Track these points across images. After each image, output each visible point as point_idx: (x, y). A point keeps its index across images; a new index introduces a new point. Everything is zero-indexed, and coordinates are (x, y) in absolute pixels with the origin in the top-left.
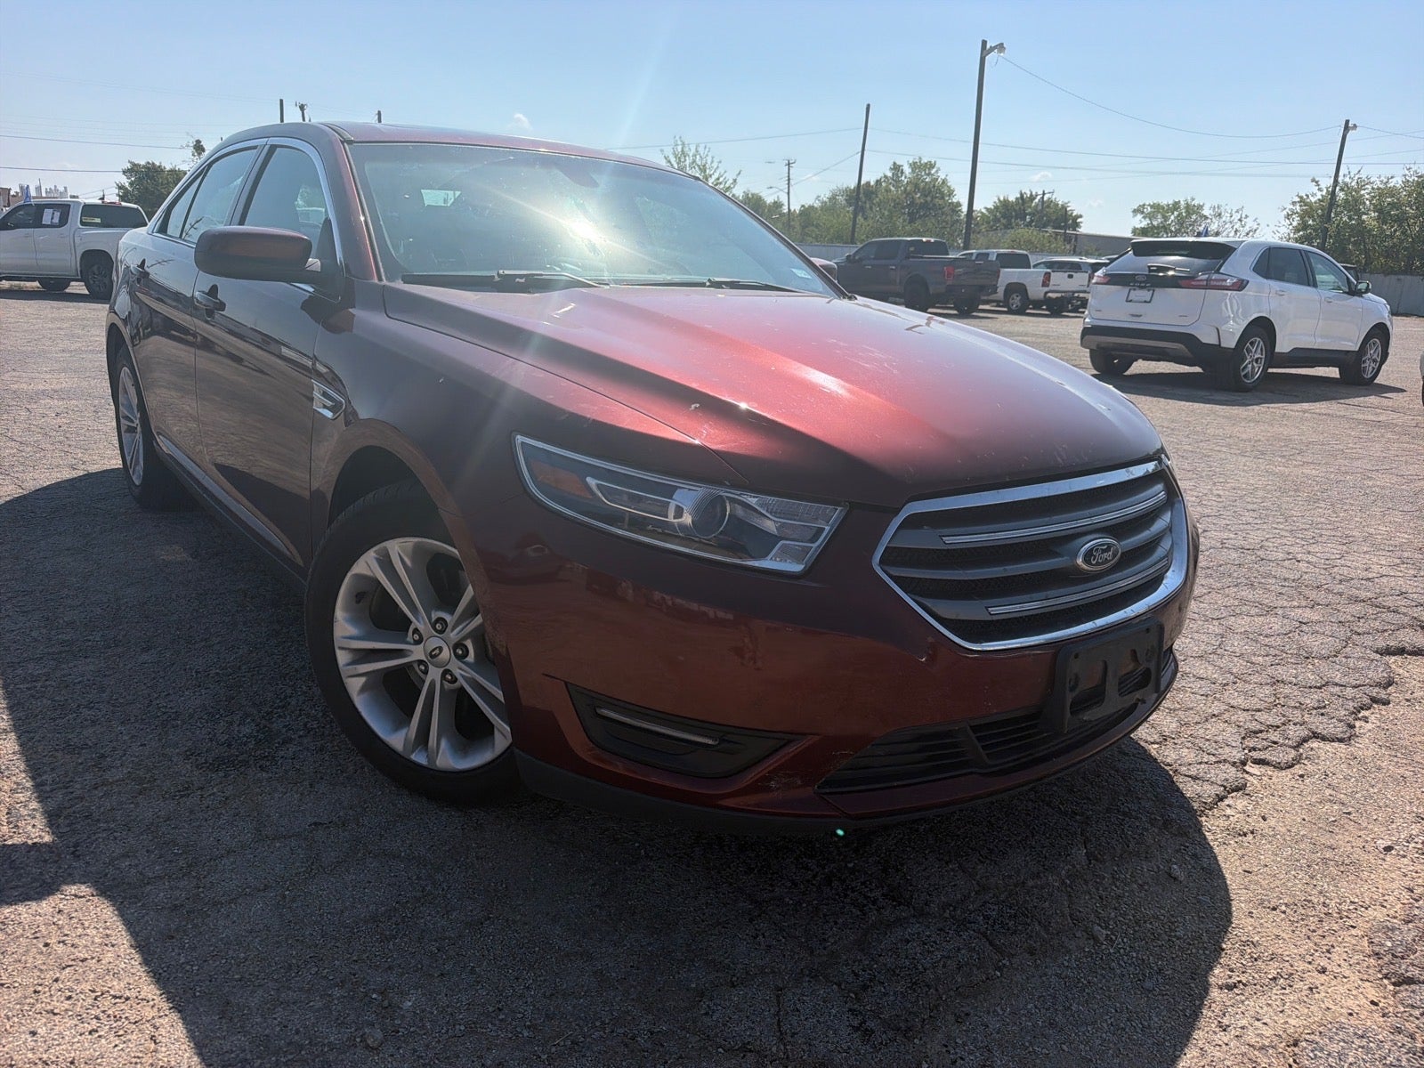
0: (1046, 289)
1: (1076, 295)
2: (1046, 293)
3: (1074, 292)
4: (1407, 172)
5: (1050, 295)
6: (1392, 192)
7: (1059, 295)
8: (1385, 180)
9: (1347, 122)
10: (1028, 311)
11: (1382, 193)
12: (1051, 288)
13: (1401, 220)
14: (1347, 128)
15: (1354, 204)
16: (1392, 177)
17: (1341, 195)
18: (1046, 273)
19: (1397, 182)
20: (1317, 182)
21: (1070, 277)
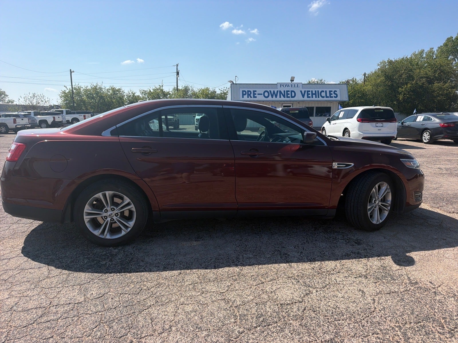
0: (15, 124)
1: (26, 126)
2: (16, 126)
3: (25, 125)
4: (91, 85)
5: (18, 126)
6: (89, 90)
7: (21, 126)
8: (86, 87)
9: (71, 70)
10: (9, 132)
11: (86, 91)
12: (17, 124)
13: (93, 98)
14: (71, 72)
15: (79, 93)
16: (88, 86)
17: (75, 91)
18: (14, 119)
19: (89, 87)
20: (66, 87)
21: (22, 119)
